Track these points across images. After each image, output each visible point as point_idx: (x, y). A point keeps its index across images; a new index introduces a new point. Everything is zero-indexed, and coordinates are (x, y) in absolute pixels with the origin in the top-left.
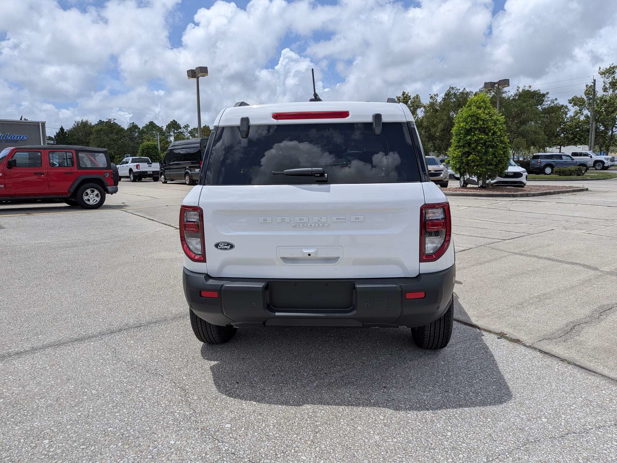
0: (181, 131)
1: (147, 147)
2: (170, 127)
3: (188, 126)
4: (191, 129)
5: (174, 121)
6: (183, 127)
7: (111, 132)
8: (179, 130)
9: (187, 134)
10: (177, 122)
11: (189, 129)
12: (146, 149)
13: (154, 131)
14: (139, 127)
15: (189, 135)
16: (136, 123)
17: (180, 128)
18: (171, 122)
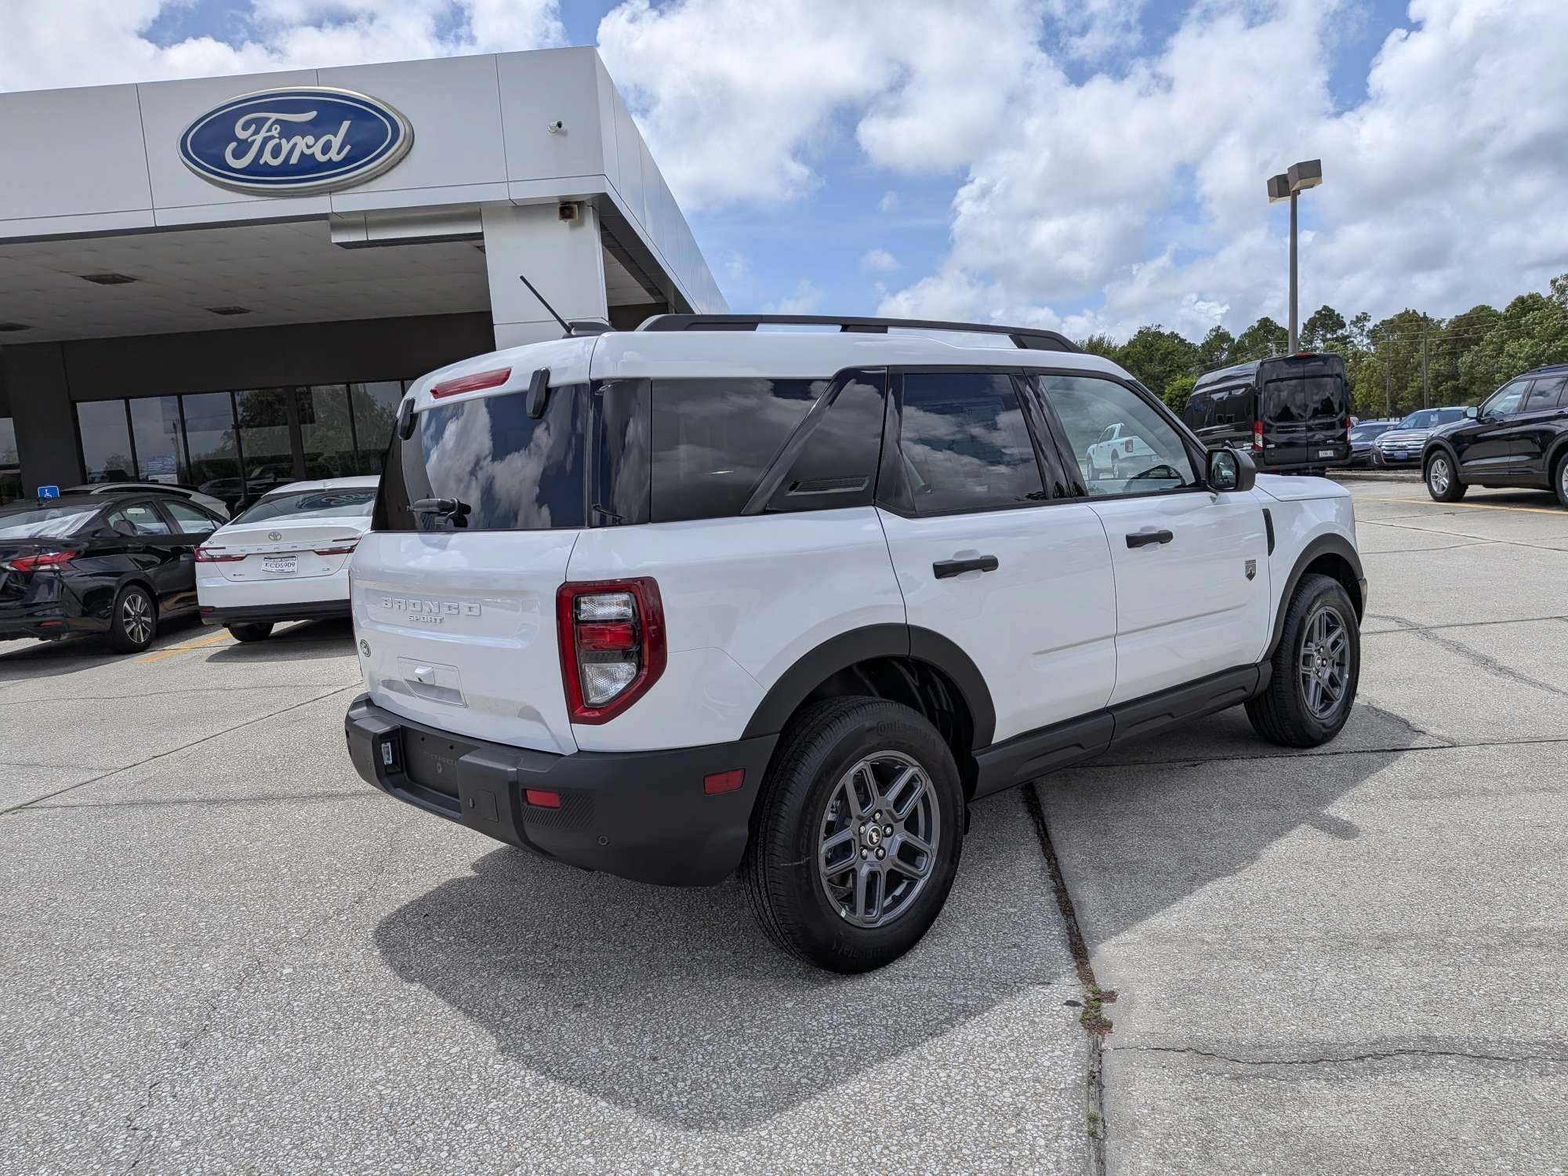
0: (1346, 334)
1: (1182, 393)
2: (1315, 326)
3: (1365, 319)
4: (1376, 326)
5: (1325, 308)
6: (1352, 323)
7: (1150, 358)
8: (1340, 332)
9: (1362, 341)
10: (1333, 311)
11: (1369, 325)
12: (1177, 396)
13: (1269, 341)
14: (1232, 336)
15: (1366, 341)
16: (1226, 327)
17: (1343, 325)
18: (1317, 313)
